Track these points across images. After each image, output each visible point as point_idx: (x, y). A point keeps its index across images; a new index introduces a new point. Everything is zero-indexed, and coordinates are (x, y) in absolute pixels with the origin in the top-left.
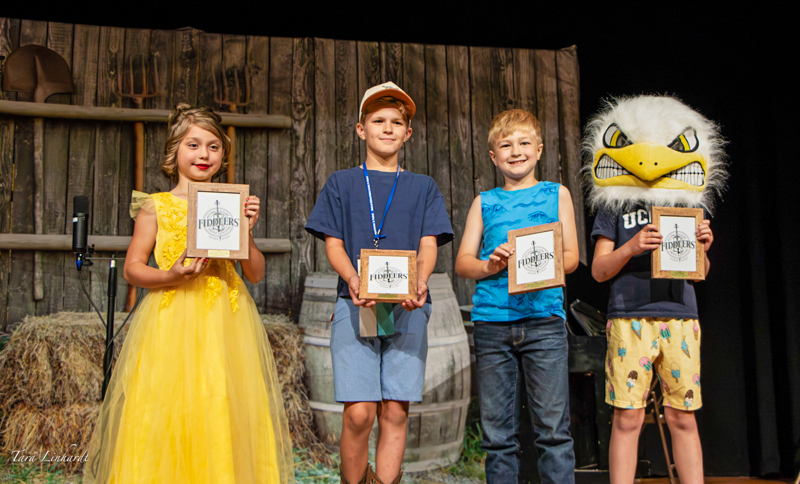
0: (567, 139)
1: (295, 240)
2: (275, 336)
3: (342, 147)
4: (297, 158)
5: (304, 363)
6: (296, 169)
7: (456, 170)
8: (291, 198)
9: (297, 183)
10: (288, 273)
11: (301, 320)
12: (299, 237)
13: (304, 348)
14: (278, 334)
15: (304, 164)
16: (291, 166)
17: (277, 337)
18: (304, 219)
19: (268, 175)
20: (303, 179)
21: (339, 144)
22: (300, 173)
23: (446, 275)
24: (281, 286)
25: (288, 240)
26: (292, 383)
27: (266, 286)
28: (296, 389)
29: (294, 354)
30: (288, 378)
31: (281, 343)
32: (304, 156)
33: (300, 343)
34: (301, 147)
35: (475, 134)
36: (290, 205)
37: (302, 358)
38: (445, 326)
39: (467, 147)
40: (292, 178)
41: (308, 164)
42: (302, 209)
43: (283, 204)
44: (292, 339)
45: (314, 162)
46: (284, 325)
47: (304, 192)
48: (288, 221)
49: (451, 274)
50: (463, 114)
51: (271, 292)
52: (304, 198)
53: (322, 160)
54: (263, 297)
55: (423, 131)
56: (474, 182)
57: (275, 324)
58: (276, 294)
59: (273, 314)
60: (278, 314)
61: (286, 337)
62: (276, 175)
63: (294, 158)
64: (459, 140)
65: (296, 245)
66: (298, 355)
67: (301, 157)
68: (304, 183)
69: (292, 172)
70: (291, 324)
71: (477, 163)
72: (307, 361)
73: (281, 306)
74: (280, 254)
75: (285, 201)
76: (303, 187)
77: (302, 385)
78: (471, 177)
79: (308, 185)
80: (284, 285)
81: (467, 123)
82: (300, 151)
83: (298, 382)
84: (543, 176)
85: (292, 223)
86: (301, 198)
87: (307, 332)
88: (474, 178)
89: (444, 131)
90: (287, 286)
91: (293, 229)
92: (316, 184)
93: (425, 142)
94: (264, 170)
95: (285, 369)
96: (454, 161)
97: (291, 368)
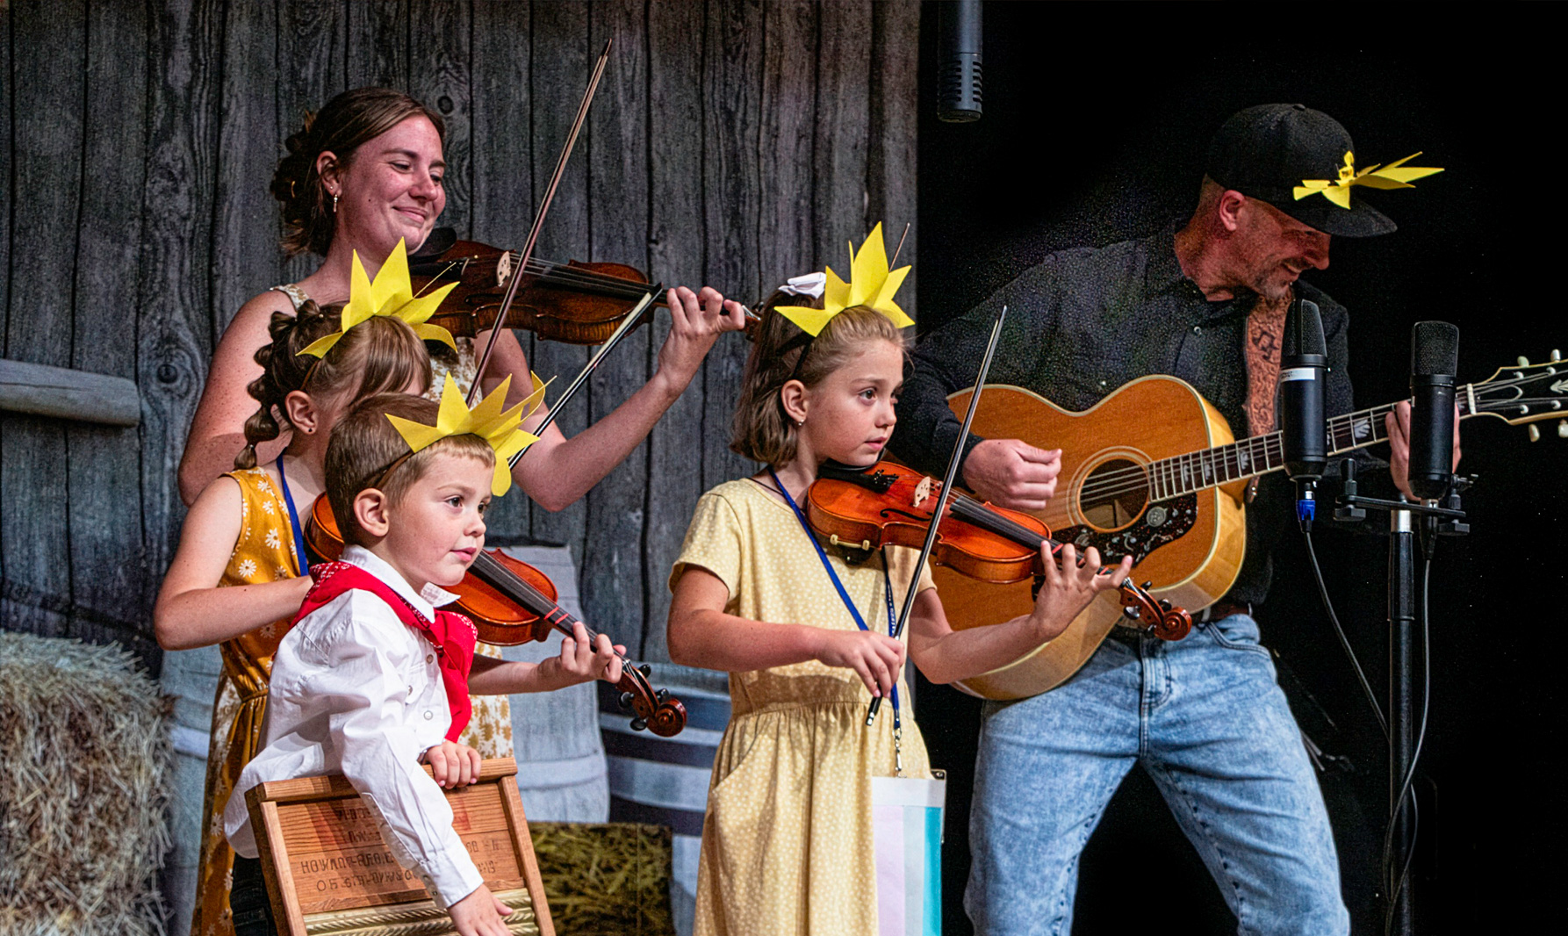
0: (889, 145)
1: (155, 387)
2: (90, 717)
3: (294, 74)
4: (169, 91)
5: (167, 815)
6: (167, 133)
7: (605, 201)
8: (145, 236)
9: (164, 182)
10: (133, 502)
11: (166, 667)
12: (166, 377)
13: (169, 765)
14: (98, 710)
15: (187, 119)
16: (148, 123)
17: (94, 722)
18: (178, 316)
19: (85, 142)
20: (183, 172)
21: (286, 64)
22: (175, 150)
23: (565, 553)
24: (113, 541)
25: (131, 384)
26: (129, 886)
27: (68, 534)
28: (139, 906)
29: (142, 785)
30: (122, 867)
31: (104, 742)
32: (189, 88)
33: (160, 747)
34: (182, 56)
35: (657, 86)
36: (141, 260)
37: (163, 799)
38: (552, 723)
39: (636, 131)
40: (148, 161)
41: (202, 119)
42: (173, 275)
43: (120, 255)
44: (133, 732)
45: (220, 114)
46: (118, 679)
47: (185, 219)
48: (133, 314)
49: (579, 549)
50: (628, 14)
51: (85, 558)
52: (182, 240)
53: (238, 115)
54: (63, 575)
55: (521, 55)
56: (649, 252)
57: (96, 675)
58: (102, 569)
59: (88, 641)
60: (103, 642)
61: (122, 725)
62: (106, 147)
63: (159, 94)
64: (615, 103)
65: (155, 402)
66: (154, 790)
67: (180, 92)
68: (183, 188)
69: (153, 139)
70: (139, 678)
71: (658, 191)
72: (176, 813)
73: (116, 613)
74: (108, 428)
75: (125, 241)
76: (182, 202)
77: (156, 894)
78: (643, 235)
79: (194, 195)
80: (124, 540)
81: (638, 50)
82: (179, 73)
83: (147, 882)
84: (824, 256)
85: (143, 324)
86: (173, 239)
87: (180, 710)
88: (649, 240)
89: (575, 65)
90: (133, 544)
91: (144, 345)
92: (218, 192)
93: (525, 96)
94: (76, 123)
95: (112, 836)
96: (600, 171)
97: (130, 836)
